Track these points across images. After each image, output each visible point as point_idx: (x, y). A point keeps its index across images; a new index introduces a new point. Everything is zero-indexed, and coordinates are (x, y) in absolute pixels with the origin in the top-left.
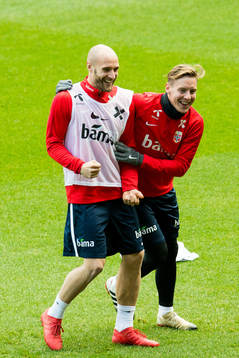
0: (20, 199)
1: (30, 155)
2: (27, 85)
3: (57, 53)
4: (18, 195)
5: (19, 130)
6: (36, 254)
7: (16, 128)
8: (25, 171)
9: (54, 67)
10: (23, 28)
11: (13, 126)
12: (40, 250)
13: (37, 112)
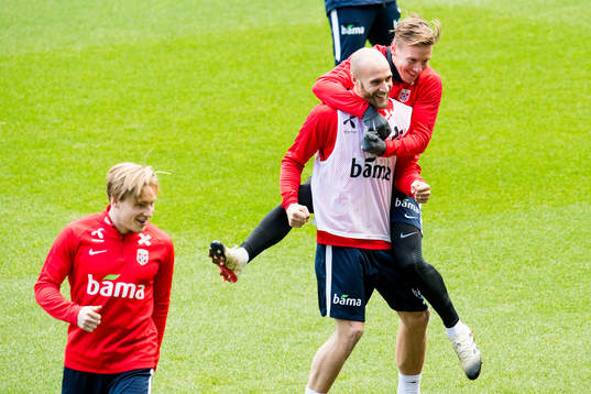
0: (488, 239)
1: (500, 183)
2: (497, 91)
3: (535, 48)
4: (485, 234)
5: (487, 149)
6: (507, 311)
7: (481, 147)
8: (494, 203)
9: (532, 67)
10: (491, 16)
11: (478, 144)
12: (513, 305)
13: (509, 126)
